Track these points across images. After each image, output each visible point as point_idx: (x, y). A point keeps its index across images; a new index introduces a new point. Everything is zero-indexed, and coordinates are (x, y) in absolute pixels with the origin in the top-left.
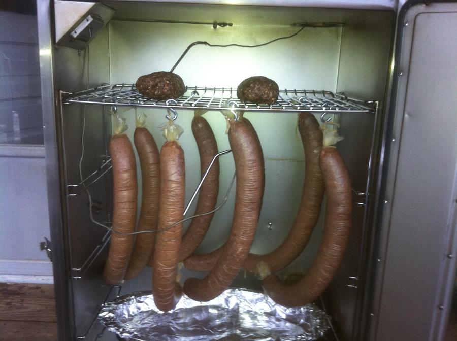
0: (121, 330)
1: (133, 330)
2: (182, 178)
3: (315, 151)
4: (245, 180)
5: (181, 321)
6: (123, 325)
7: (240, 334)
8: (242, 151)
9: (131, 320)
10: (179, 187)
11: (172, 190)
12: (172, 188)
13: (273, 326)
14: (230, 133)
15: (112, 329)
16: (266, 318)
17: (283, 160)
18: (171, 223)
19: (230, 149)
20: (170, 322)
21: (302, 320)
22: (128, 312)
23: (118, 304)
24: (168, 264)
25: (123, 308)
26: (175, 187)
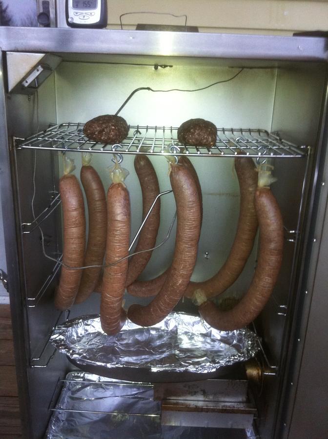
0: (71, 351)
1: (81, 350)
2: (127, 218)
3: (250, 189)
4: (185, 220)
5: (125, 342)
6: (72, 346)
7: (179, 354)
9: (80, 341)
10: (125, 226)
11: (118, 229)
12: (118, 227)
13: (208, 346)
14: (171, 176)
15: (63, 351)
16: (201, 339)
18: (117, 259)
19: (171, 189)
20: (115, 343)
21: (235, 341)
22: (77, 333)
23: (68, 327)
24: (114, 295)
25: (72, 330)
26: (121, 226)
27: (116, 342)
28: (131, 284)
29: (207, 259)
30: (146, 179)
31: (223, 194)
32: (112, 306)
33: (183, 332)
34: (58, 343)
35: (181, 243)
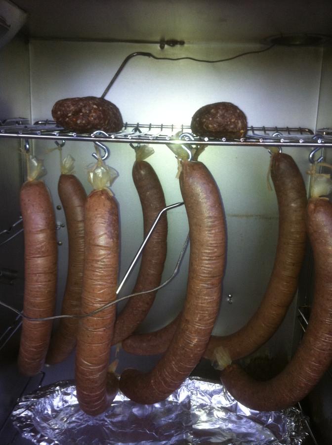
2: (113, 241)
3: (293, 205)
4: (202, 245)
5: (118, 419)
7: (192, 439)
8: (198, 203)
9: (56, 417)
10: (109, 254)
11: (100, 258)
12: (100, 256)
14: (182, 178)
15: (28, 436)
16: (223, 415)
17: (247, 216)
18: (97, 305)
19: (181, 200)
21: (270, 420)
22: (52, 407)
23: (38, 398)
24: (94, 362)
25: (45, 403)
26: (104, 255)
27: (106, 419)
28: (128, 338)
29: (231, 303)
30: (148, 193)
31: (252, 216)
32: (91, 377)
33: (198, 404)
34: (22, 422)
35: (196, 281)
